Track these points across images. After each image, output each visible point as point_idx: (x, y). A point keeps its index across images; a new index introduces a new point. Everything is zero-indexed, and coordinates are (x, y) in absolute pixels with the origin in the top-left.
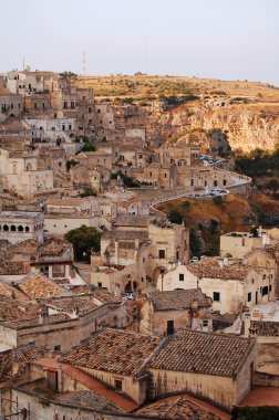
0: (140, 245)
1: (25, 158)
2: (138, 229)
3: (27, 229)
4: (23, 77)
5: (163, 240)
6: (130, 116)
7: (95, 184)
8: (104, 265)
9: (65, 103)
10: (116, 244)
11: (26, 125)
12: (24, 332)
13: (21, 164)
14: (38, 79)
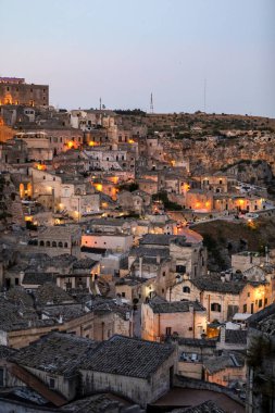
0: (161, 261)
1: (75, 184)
2: (162, 247)
3: (66, 245)
4: (84, 115)
5: (181, 256)
6: (188, 149)
7: (138, 207)
8: (130, 277)
9: (120, 138)
10: (141, 259)
11: (84, 156)
12: (13, 334)
13: (71, 189)
14: (97, 117)
